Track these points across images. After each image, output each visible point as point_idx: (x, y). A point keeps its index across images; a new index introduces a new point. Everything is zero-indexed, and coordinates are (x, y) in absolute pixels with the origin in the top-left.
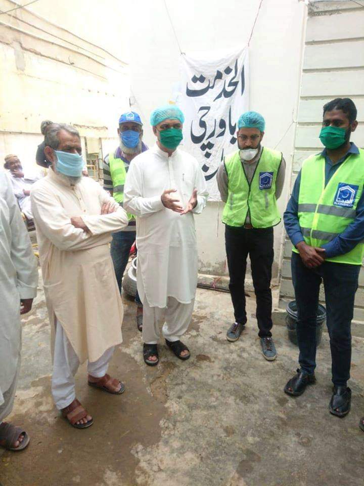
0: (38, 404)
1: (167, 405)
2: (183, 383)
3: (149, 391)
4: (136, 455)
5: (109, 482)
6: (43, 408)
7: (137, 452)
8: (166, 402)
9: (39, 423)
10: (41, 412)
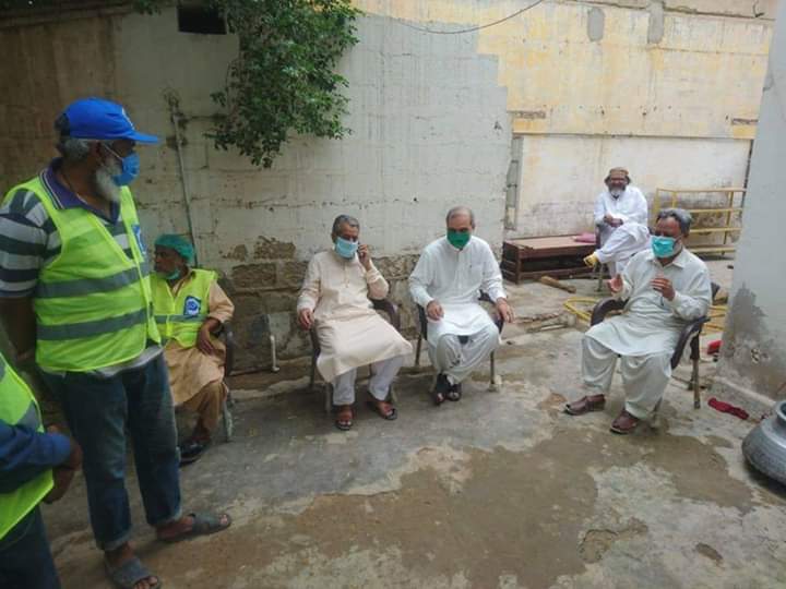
0: (454, 469)
1: (588, 566)
2: (638, 560)
3: (580, 537)
4: (502, 583)
5: (454, 584)
6: (456, 476)
7: (506, 582)
8: (591, 562)
9: (441, 486)
10: (450, 478)
